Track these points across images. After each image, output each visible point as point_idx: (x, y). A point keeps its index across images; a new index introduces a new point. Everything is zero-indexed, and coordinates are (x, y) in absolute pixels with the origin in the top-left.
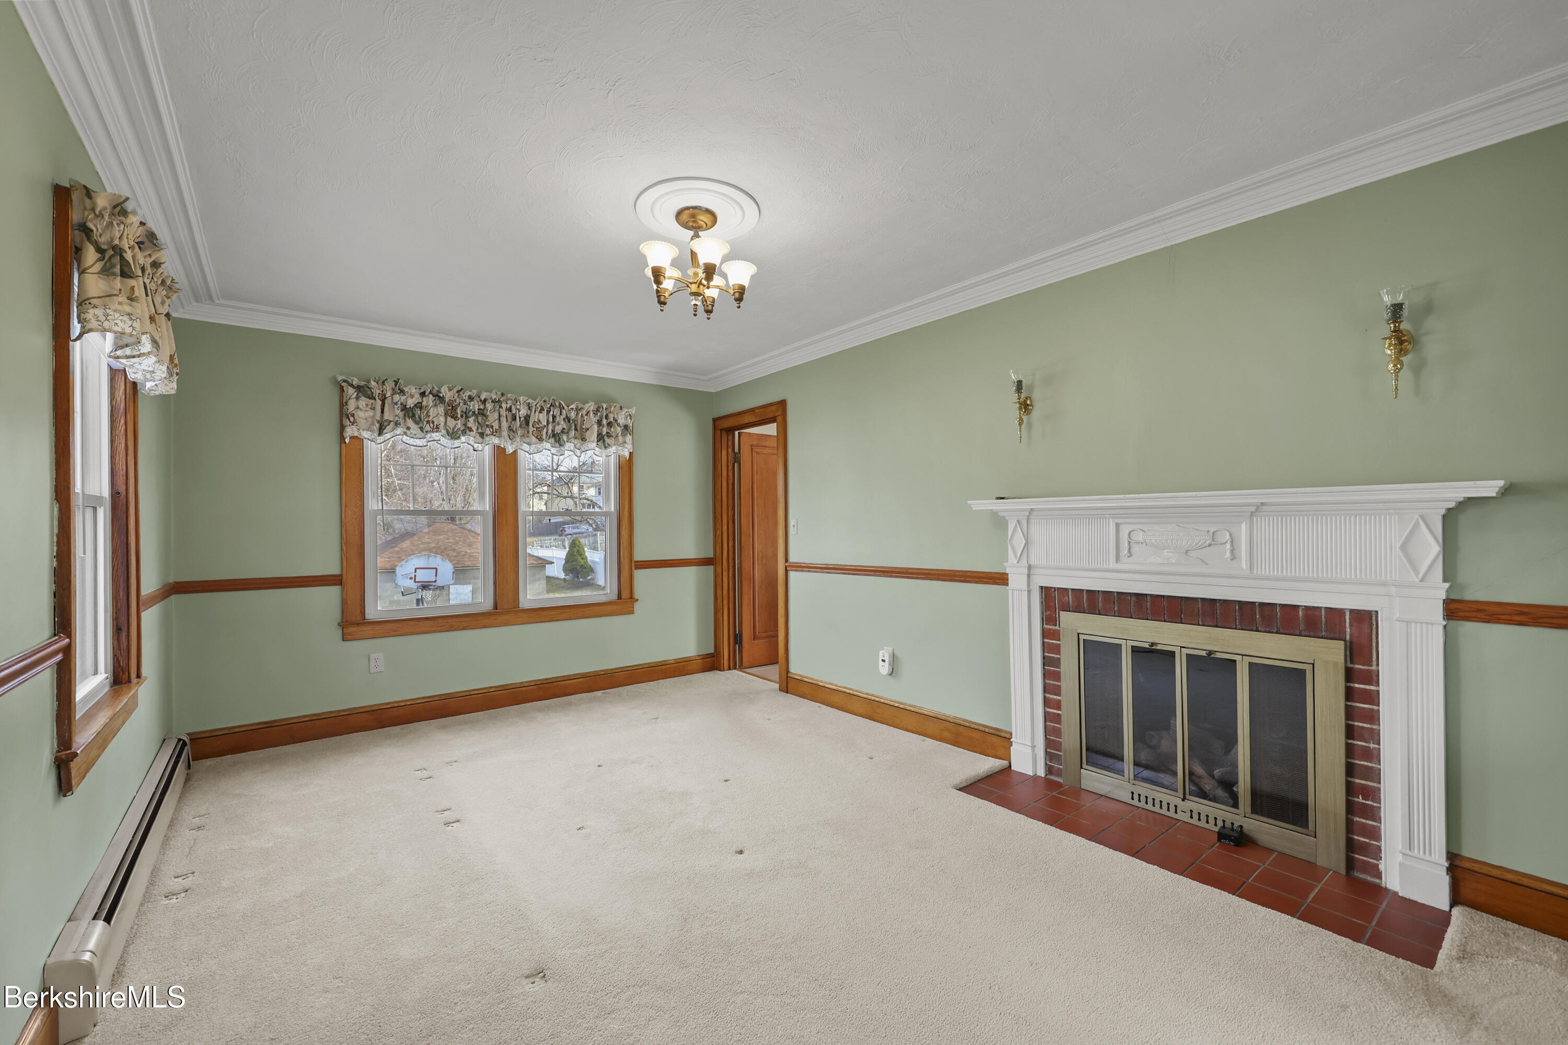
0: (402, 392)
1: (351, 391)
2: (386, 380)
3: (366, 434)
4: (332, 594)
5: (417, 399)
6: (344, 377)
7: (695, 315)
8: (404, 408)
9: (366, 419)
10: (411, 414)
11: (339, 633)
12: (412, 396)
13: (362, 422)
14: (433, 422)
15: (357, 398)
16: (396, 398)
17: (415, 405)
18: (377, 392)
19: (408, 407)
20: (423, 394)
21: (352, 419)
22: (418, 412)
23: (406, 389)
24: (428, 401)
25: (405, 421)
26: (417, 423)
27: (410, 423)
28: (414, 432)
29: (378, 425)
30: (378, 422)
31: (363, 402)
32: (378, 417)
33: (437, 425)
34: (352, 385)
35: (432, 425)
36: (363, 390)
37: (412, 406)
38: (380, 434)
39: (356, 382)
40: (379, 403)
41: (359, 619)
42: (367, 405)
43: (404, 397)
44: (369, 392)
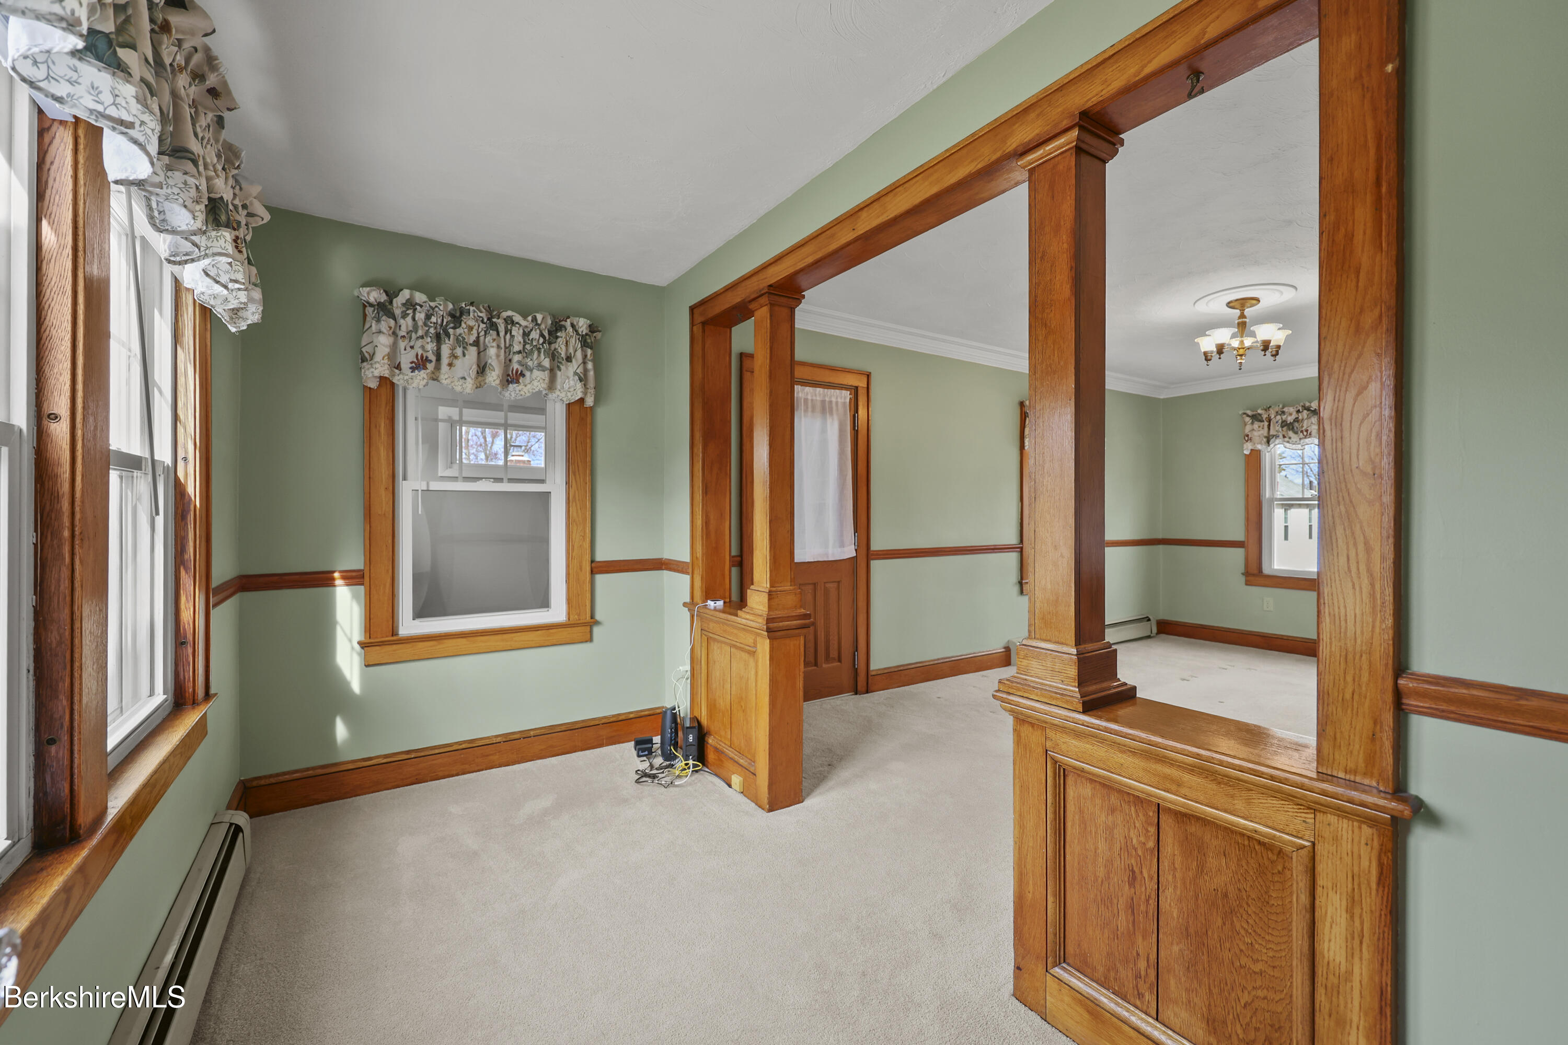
0: (1283, 413)
1: (1248, 419)
2: (1270, 407)
3: (1259, 447)
4: (1238, 555)
5: (1294, 416)
6: (1243, 412)
7: (1240, 369)
8: (1284, 424)
9: (1259, 436)
10: (1291, 427)
11: (1243, 579)
12: (1291, 414)
13: (1256, 439)
14: (1307, 431)
15: (1252, 423)
16: (1279, 417)
17: (1294, 421)
18: (1265, 416)
19: (1288, 422)
20: (1298, 411)
21: (1246, 438)
22: (1296, 424)
23: (1286, 409)
24: (1302, 416)
25: (1287, 433)
26: (1296, 433)
27: (1291, 433)
28: (1294, 440)
29: (1265, 440)
30: (1265, 437)
31: (1256, 425)
32: (1266, 434)
33: (1310, 433)
34: (1248, 416)
35: (1305, 433)
36: (1256, 418)
37: (1292, 421)
38: (1269, 446)
39: (1249, 413)
40: (1266, 424)
41: (1256, 572)
42: (1259, 427)
43: (1285, 416)
44: (1260, 418)
